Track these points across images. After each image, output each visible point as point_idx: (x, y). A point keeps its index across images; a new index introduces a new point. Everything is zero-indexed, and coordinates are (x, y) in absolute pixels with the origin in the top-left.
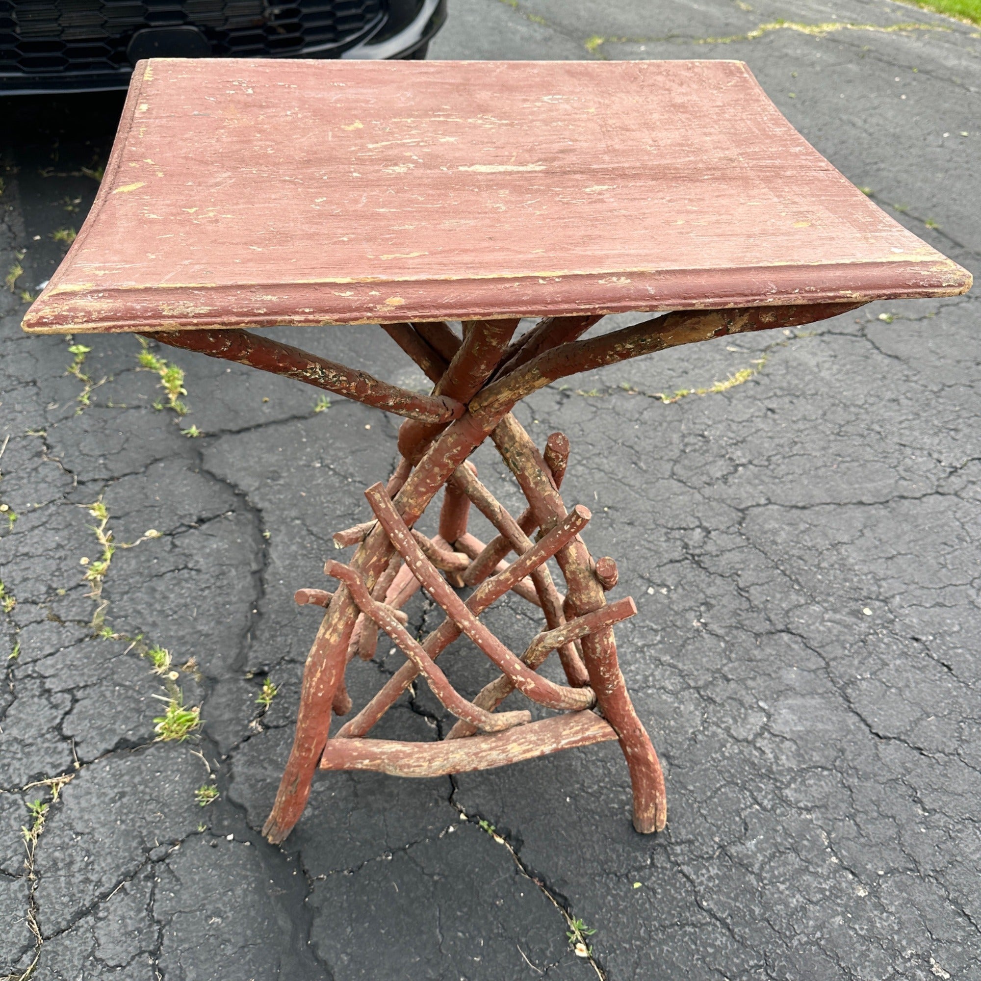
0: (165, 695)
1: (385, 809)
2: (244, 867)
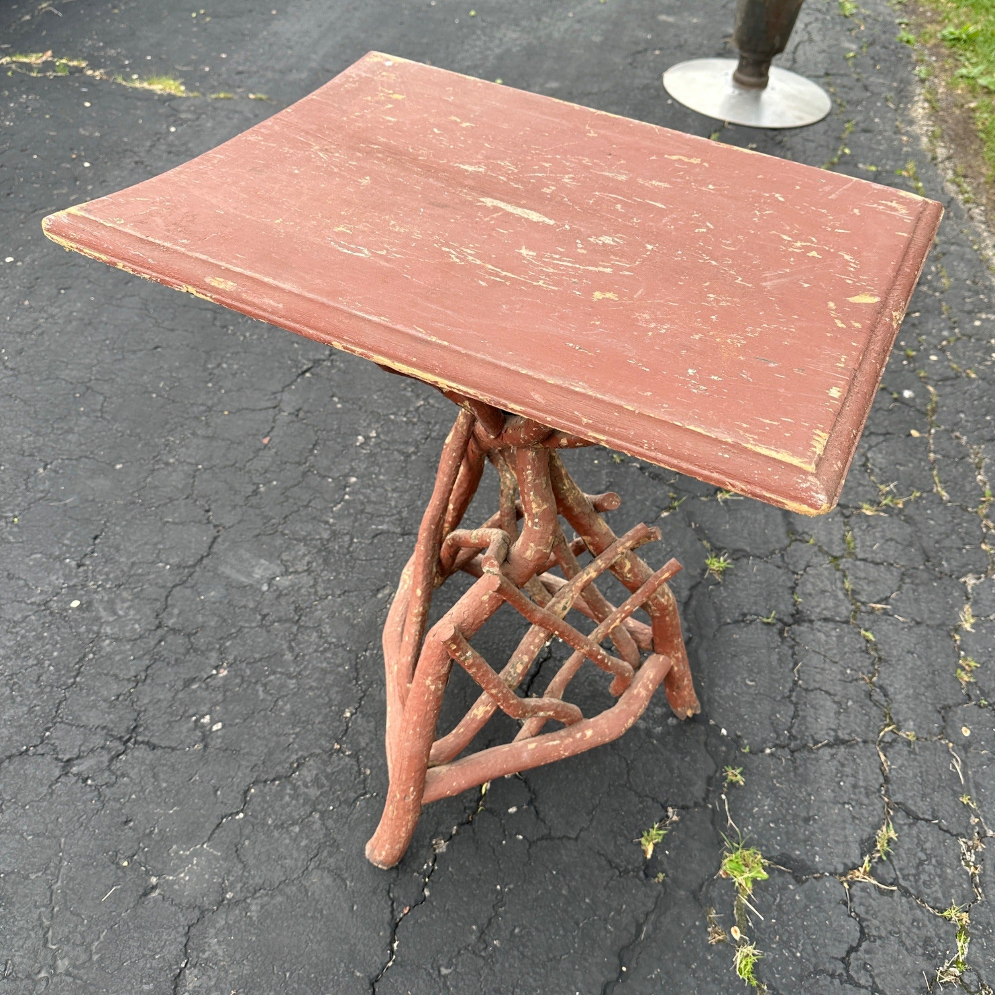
0: (750, 912)
1: (601, 677)
2: (719, 705)
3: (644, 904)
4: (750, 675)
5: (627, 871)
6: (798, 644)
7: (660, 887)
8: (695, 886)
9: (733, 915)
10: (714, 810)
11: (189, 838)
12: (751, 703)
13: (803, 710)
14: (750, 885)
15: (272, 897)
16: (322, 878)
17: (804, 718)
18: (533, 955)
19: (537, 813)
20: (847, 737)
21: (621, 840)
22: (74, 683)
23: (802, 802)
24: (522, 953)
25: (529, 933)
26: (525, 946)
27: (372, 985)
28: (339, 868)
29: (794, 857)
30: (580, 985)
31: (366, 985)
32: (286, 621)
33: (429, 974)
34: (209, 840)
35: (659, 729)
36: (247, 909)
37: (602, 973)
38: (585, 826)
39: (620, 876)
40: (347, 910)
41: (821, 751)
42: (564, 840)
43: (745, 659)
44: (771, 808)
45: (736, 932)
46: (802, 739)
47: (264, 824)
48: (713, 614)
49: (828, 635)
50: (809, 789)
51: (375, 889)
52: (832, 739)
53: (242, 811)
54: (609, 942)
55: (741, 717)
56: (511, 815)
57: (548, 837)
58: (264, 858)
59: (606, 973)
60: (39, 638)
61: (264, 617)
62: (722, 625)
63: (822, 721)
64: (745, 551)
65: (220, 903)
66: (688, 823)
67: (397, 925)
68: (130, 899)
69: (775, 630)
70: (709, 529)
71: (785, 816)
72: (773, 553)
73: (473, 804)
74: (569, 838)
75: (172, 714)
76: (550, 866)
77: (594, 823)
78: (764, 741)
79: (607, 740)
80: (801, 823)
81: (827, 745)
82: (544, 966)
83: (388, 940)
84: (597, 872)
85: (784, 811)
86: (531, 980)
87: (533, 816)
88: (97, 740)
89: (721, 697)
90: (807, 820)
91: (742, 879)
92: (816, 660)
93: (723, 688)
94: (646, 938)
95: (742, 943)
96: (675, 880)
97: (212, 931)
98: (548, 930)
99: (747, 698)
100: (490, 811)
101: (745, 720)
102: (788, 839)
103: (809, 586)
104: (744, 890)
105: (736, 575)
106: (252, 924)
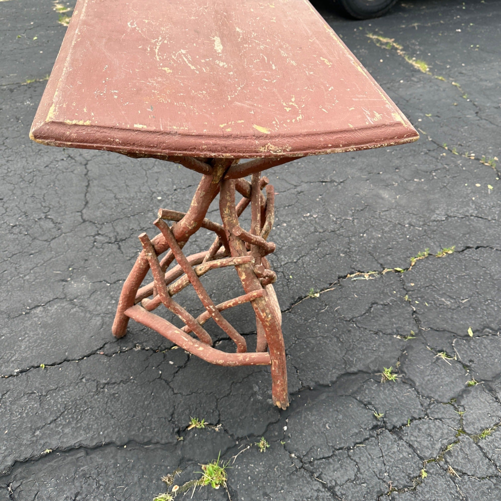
2: (300, 418)
3: (162, 439)
4: (332, 424)
5: (173, 423)
6: (377, 438)
7: (175, 441)
8: (187, 456)
9: (184, 483)
10: (236, 446)
11: (90, 277)
12: (315, 433)
13: (333, 460)
14: (206, 483)
15: (82, 312)
16: (98, 321)
17: (330, 463)
18: (109, 407)
19: (177, 372)
20: (338, 493)
21: (187, 412)
22: (129, 217)
23: (275, 486)
24: (107, 402)
25: (118, 400)
26: (111, 401)
27: (65, 360)
28: (106, 323)
29: (239, 498)
30: (106, 432)
31: (63, 359)
32: (199, 247)
33: (79, 376)
34: (94, 283)
35: (260, 398)
36: (73, 308)
37: (117, 438)
38: (184, 394)
39: (169, 421)
40: (91, 335)
41: (316, 482)
42: (170, 390)
43: (341, 417)
44: (259, 472)
45: (175, 489)
46: (315, 468)
47: (110, 292)
48: (355, 388)
49: (400, 451)
50: (286, 487)
51: (104, 339)
52: (329, 485)
53: (111, 284)
54: (133, 433)
55: (302, 432)
56: (168, 363)
57: (167, 383)
58: (96, 300)
59: (118, 439)
60: (140, 199)
61: (196, 241)
62: (353, 395)
63: (337, 474)
64: (415, 384)
65: (71, 300)
66: (219, 437)
67: (94, 354)
68: (58, 278)
69: (375, 423)
70: (410, 360)
71: (259, 482)
72: (430, 398)
73: (164, 348)
74: (173, 391)
75: (136, 244)
76: (155, 391)
77: (188, 397)
78: (297, 450)
79: (205, 358)
80: (261, 493)
81: (323, 484)
82: (107, 413)
83: (86, 355)
84: (164, 410)
85: (261, 480)
86: (97, 412)
87: (173, 372)
88: (111, 235)
89: (305, 417)
90: (265, 494)
91: (206, 478)
92: (376, 452)
93: (312, 415)
94: (146, 448)
95: (172, 494)
96: (183, 446)
97: (59, 304)
98: (124, 406)
99: (316, 429)
100: (165, 356)
101: (302, 435)
102: (246, 490)
103: (426, 426)
104: (202, 481)
105: (393, 387)
106: (68, 313)
